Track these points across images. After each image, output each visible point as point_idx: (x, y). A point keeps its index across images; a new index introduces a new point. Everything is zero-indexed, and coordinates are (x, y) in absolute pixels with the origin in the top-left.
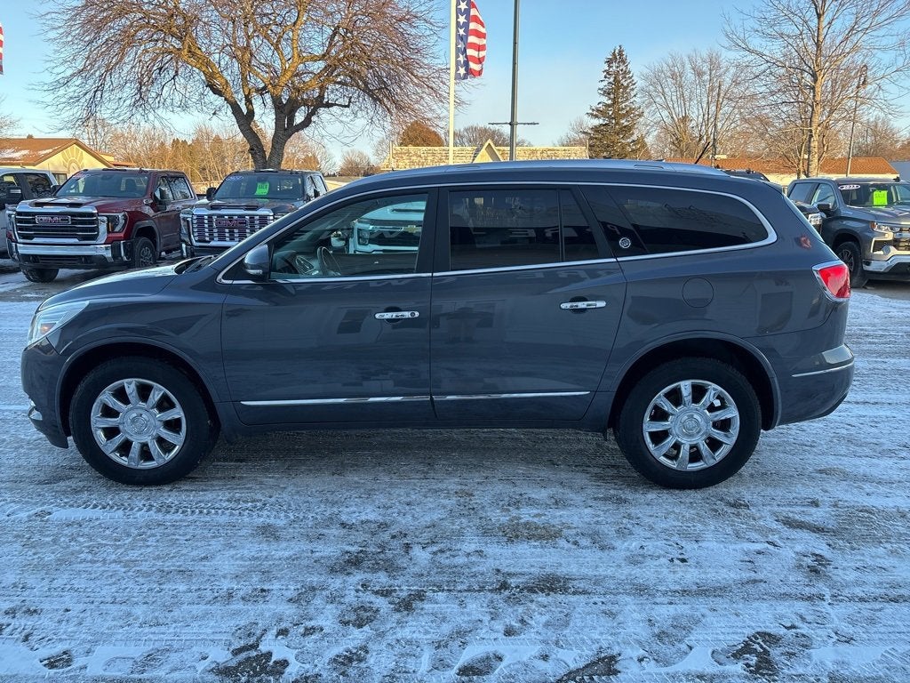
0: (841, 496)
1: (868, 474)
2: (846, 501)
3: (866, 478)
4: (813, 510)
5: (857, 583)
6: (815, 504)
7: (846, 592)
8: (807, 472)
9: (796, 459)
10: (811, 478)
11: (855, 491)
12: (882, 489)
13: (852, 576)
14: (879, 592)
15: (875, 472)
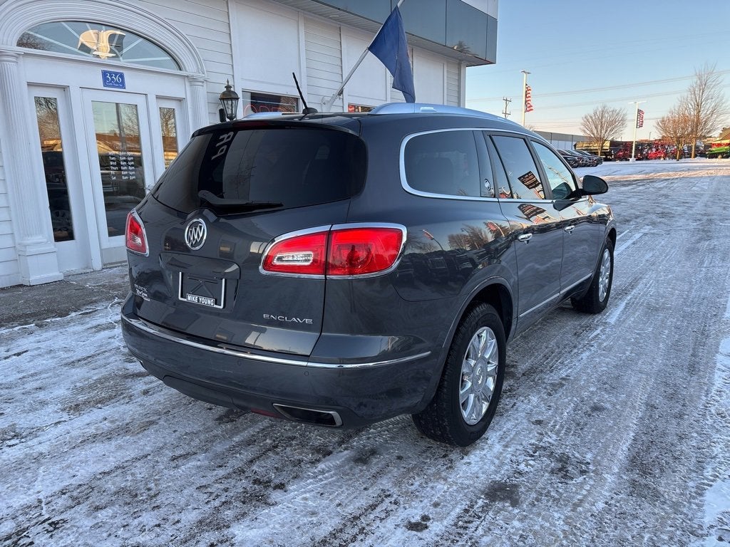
0: (127, 407)
1: (106, 442)
2: (123, 404)
3: (108, 436)
4: (145, 387)
5: (109, 357)
6: (146, 392)
7: (113, 352)
8: (164, 418)
9: (181, 430)
10: (158, 413)
11: (116, 416)
12: (92, 430)
13: (112, 359)
14: (96, 358)
15: (99, 448)
